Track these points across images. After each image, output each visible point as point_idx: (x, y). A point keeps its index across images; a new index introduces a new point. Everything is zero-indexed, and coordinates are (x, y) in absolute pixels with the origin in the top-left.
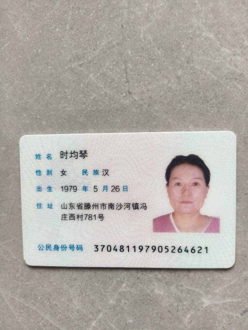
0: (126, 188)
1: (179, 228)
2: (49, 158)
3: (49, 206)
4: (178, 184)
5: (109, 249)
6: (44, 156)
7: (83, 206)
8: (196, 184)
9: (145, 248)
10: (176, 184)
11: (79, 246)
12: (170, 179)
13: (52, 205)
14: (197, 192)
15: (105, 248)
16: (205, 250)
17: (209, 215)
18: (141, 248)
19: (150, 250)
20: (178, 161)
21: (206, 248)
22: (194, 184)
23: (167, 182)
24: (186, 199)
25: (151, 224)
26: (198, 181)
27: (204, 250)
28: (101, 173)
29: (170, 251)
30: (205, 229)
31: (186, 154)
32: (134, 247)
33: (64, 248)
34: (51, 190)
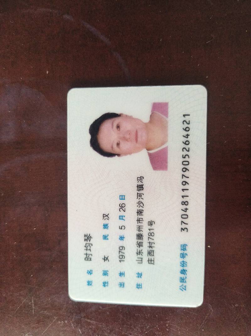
0: (122, 197)
2: (91, 272)
3: (139, 276)
4: (118, 144)
5: (185, 216)
7: (140, 241)
8: (118, 127)
9: (185, 179)
10: (118, 147)
11: (182, 248)
13: (138, 273)
15: (184, 220)
16: (186, 117)
17: (150, 114)
18: (185, 183)
19: (186, 174)
20: (95, 144)
23: (116, 156)
24: (133, 137)
25: (159, 173)
26: (115, 125)
28: (106, 222)
29: (187, 153)
30: (164, 117)
31: (89, 137)
32: (183, 190)
33: (183, 264)
34: (123, 273)
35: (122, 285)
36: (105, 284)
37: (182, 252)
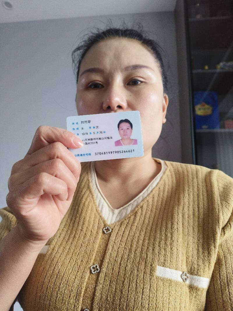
0: (104, 132)
1: (124, 144)
2: (77, 124)
4: (122, 129)
5: (100, 154)
6: (75, 123)
7: (90, 139)
9: (113, 152)
12: (119, 128)
14: (128, 131)
15: (99, 153)
17: (133, 139)
18: (111, 153)
19: (115, 153)
20: (121, 121)
21: (134, 150)
23: (118, 129)
24: (125, 134)
25: (114, 144)
26: (128, 128)
28: (96, 128)
29: (121, 152)
30: (132, 144)
31: (124, 119)
32: (109, 152)
33: (84, 155)
34: (78, 135)
36: (74, 129)
37: (88, 154)
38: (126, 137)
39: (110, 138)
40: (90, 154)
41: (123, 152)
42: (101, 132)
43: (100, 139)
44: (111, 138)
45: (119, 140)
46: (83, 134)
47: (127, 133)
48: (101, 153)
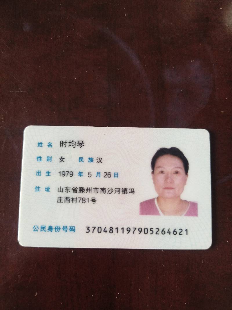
0: (116, 175)
1: (163, 212)
2: (50, 146)
3: (47, 189)
4: (162, 172)
5: (100, 230)
6: (45, 145)
7: (78, 190)
8: (177, 172)
9: (132, 230)
10: (160, 172)
11: (72, 228)
12: (155, 167)
13: (49, 188)
15: (96, 229)
16: (186, 232)
17: (188, 200)
18: (129, 230)
19: (137, 231)
20: (162, 152)
21: (187, 230)
22: (175, 173)
24: (169, 185)
25: (137, 208)
26: (178, 170)
27: (184, 232)
28: (95, 161)
29: (155, 232)
30: (185, 213)
31: (168, 147)
32: (123, 229)
33: (58, 229)
34: (49, 175)
35: (39, 173)
36: (39, 158)
37: (69, 228)
38: (169, 194)
39: (128, 191)
40: (72, 229)
41: (160, 232)
42: (108, 175)
43: (103, 190)
44: (133, 192)
45: (153, 200)
46: (63, 174)
47: (172, 182)
48: (103, 229)
